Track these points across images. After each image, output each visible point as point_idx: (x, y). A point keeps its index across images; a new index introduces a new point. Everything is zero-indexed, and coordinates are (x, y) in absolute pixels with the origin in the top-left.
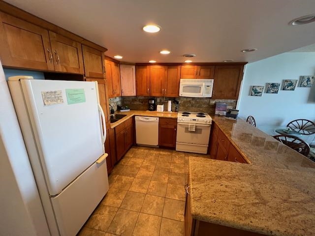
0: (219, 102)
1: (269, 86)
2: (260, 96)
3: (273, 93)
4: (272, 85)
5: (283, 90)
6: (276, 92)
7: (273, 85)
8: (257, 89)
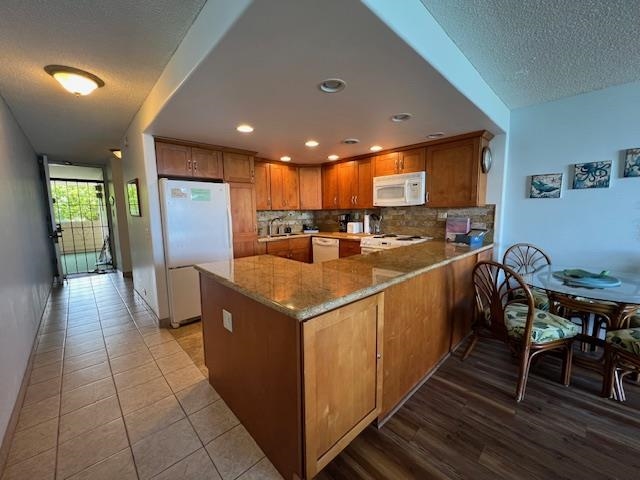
0: (457, 216)
1: (578, 171)
2: (555, 196)
3: (593, 187)
4: (585, 167)
5: (626, 175)
6: (605, 184)
7: (589, 168)
8: (545, 181)
